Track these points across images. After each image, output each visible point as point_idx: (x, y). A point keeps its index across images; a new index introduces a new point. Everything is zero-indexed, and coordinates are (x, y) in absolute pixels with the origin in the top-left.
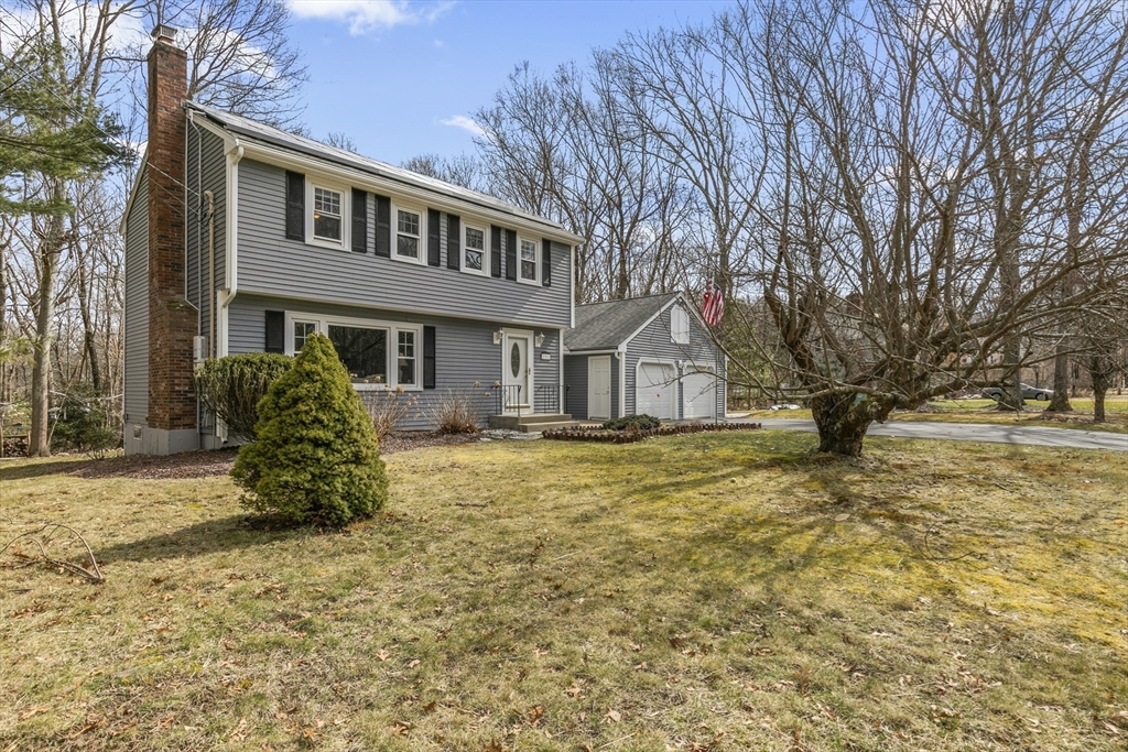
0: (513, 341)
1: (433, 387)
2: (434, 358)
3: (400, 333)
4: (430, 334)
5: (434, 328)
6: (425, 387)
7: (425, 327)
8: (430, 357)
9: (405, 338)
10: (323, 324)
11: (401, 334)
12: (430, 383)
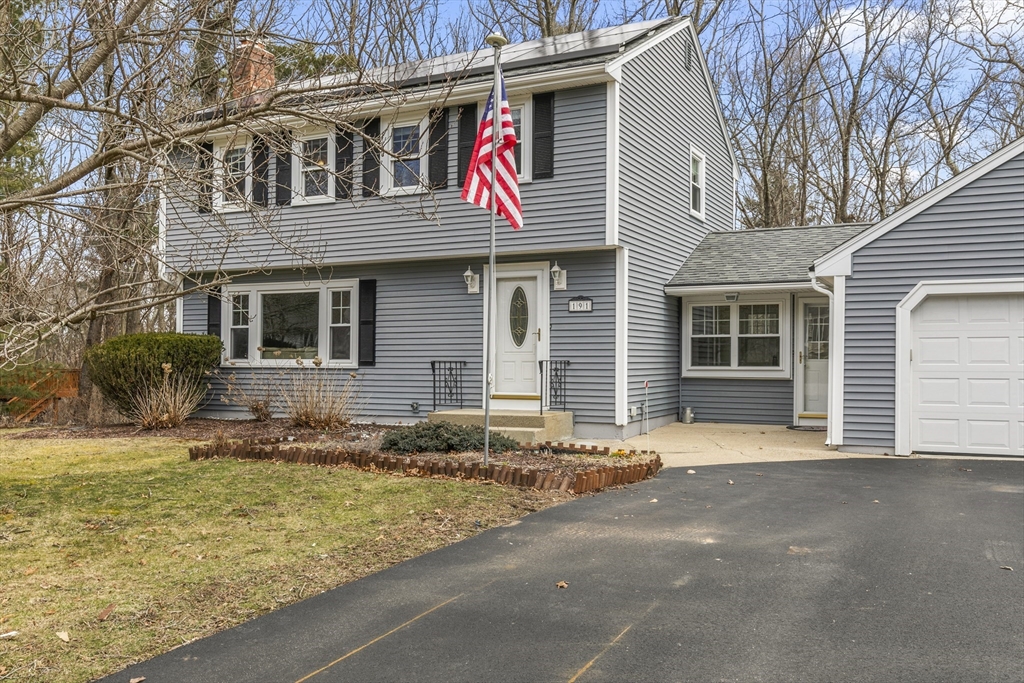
0: (514, 285)
1: (372, 363)
2: (374, 323)
3: (333, 293)
4: (368, 290)
5: (375, 281)
6: (361, 363)
7: (362, 283)
8: (368, 323)
9: (340, 298)
10: (255, 293)
11: (336, 295)
12: (368, 359)
